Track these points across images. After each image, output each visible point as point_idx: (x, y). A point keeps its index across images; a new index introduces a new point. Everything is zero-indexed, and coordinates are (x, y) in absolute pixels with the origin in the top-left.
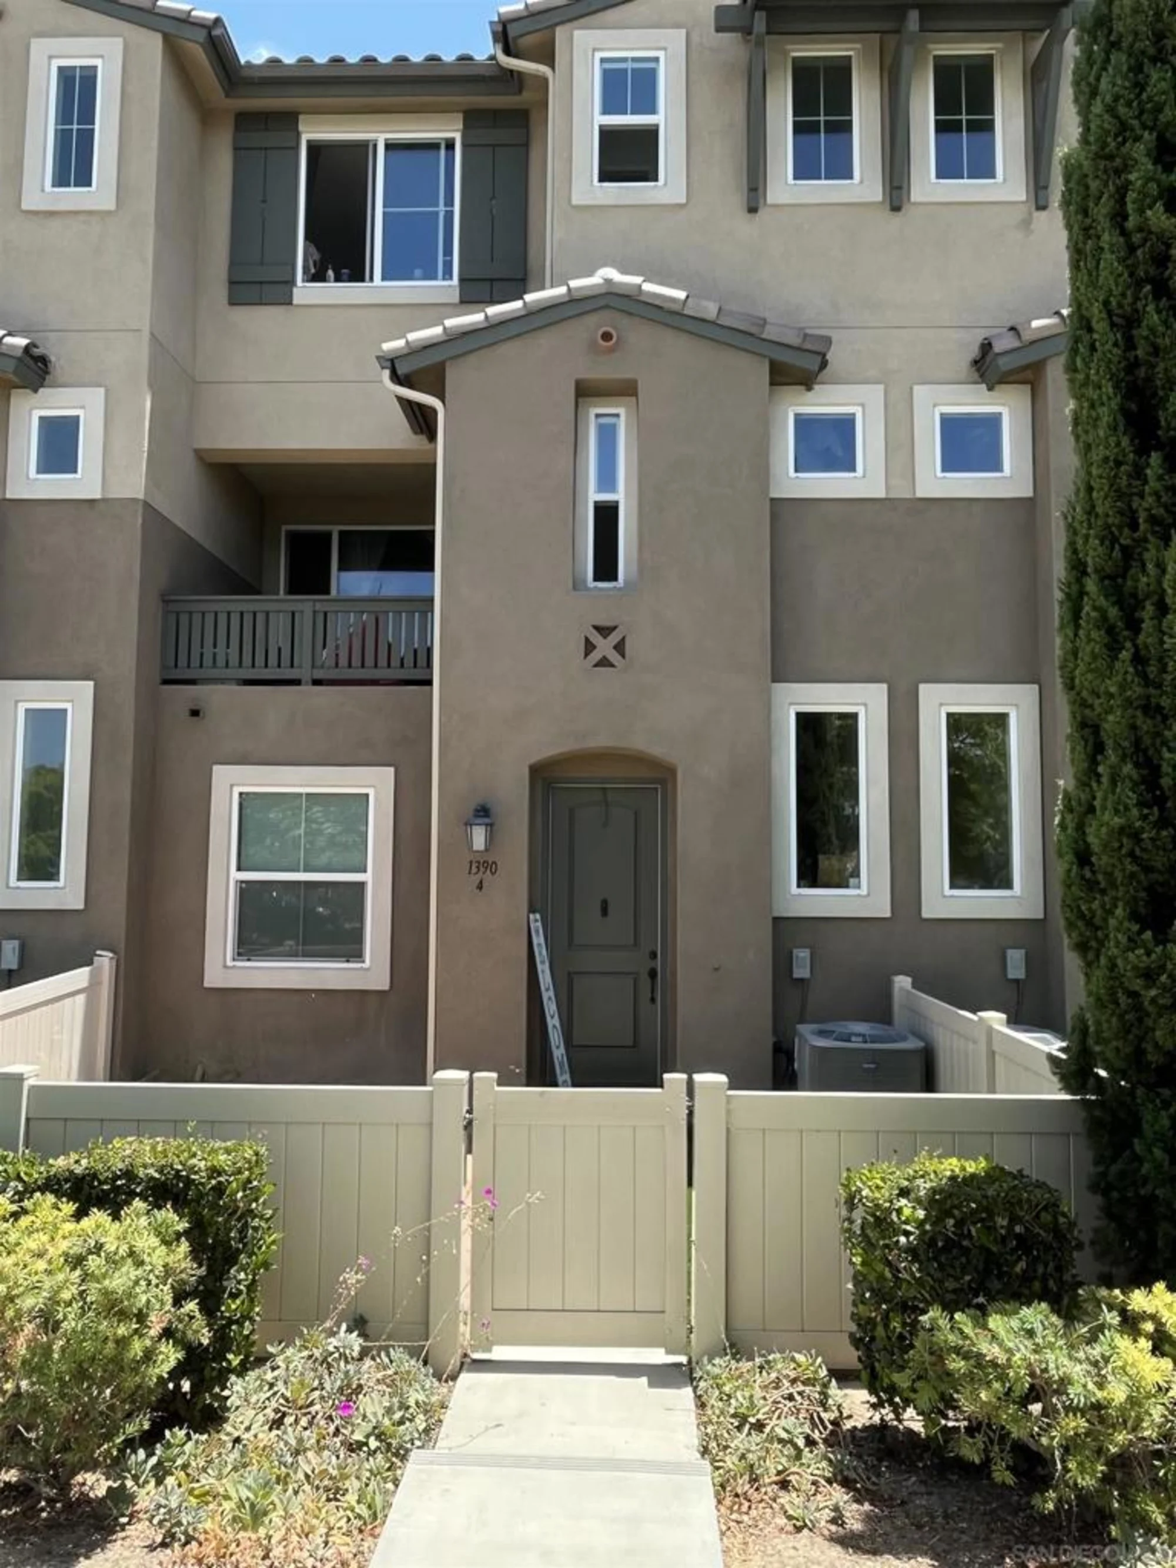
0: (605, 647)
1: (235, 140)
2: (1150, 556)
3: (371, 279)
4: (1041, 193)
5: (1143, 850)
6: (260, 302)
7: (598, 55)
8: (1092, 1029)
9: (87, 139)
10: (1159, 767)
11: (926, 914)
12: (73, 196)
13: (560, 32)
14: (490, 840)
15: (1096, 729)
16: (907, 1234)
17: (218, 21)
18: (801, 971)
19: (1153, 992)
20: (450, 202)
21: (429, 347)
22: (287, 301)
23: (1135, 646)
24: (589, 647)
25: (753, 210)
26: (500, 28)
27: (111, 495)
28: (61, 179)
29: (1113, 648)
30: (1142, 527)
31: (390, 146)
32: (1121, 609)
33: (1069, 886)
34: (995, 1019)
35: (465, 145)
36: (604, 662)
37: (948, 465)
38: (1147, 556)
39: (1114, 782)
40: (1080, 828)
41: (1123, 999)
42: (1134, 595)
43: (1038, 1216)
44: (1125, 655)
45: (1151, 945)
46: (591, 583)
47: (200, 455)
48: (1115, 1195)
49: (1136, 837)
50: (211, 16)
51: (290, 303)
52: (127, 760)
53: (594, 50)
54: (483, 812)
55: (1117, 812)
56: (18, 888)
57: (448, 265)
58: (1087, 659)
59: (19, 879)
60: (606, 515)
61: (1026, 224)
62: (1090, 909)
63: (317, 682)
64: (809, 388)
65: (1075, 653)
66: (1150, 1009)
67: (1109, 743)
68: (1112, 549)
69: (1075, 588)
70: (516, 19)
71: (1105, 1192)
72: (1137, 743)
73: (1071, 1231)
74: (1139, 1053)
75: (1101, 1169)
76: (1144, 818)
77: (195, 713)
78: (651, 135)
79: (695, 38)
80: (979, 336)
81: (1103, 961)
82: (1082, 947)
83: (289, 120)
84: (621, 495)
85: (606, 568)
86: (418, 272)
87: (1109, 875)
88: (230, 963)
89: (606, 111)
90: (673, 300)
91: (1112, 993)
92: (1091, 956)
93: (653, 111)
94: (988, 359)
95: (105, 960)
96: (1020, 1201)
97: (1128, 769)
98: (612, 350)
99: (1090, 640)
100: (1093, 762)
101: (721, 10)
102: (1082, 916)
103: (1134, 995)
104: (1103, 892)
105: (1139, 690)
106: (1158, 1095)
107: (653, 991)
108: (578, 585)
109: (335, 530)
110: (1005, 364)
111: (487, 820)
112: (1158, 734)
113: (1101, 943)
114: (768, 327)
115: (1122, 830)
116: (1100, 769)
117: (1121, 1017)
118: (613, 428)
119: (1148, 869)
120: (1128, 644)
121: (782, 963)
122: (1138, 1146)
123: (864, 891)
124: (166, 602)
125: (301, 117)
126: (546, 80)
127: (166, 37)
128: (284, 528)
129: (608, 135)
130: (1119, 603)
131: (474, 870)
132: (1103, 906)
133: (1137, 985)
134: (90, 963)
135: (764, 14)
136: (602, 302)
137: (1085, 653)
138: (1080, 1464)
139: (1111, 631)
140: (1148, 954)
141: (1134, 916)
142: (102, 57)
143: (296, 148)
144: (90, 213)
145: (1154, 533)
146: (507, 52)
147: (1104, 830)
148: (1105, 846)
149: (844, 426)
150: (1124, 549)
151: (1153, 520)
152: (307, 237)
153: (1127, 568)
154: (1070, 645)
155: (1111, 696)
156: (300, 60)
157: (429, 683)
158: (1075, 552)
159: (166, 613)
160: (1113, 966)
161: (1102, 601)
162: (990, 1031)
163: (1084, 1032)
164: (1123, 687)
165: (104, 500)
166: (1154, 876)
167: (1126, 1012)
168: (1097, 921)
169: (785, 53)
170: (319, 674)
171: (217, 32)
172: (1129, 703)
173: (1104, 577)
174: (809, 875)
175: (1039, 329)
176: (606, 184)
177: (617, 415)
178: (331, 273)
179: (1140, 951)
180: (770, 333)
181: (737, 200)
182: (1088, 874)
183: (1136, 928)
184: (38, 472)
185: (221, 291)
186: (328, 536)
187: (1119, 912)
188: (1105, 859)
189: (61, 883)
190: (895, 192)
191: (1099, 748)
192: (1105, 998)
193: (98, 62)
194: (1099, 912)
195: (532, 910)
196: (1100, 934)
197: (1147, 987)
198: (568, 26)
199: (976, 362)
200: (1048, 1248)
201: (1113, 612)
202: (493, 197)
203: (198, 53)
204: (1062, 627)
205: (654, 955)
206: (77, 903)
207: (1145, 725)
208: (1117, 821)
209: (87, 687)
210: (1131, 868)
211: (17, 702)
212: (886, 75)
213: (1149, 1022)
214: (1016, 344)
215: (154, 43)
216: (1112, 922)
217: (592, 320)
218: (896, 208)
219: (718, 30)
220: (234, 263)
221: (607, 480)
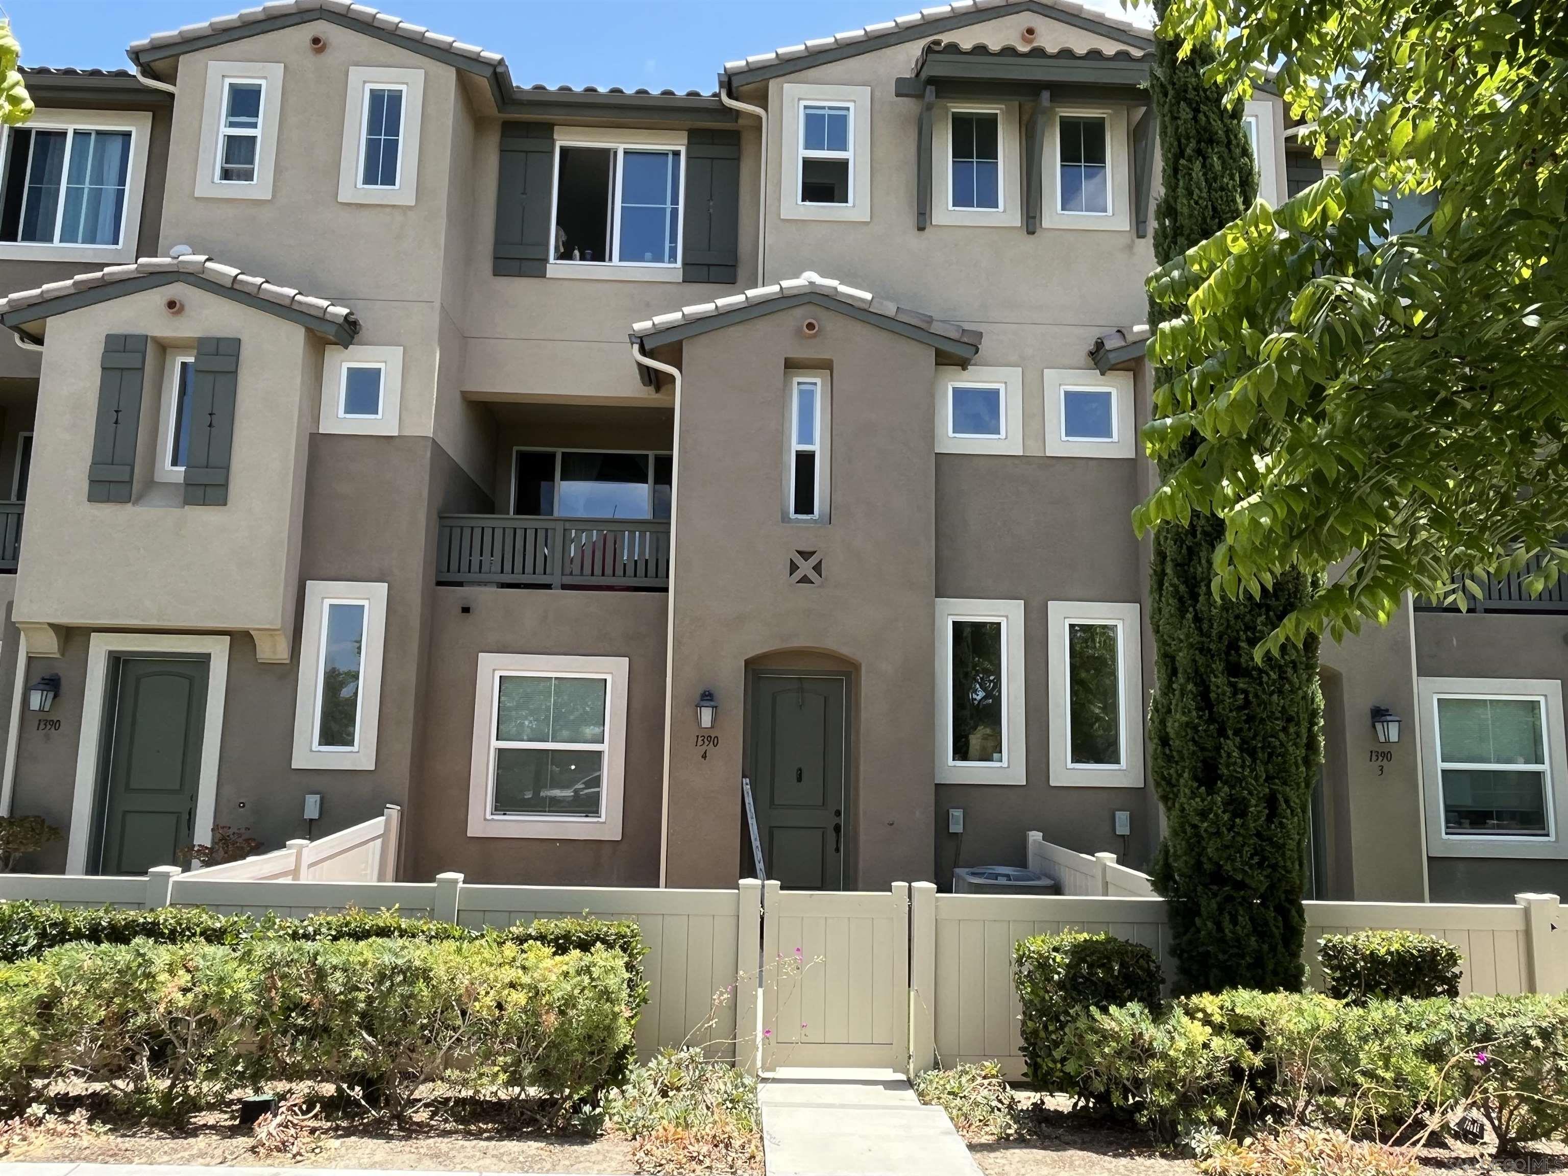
0: (806, 567)
1: (501, 143)
2: (1203, 554)
3: (610, 259)
4: (1141, 226)
5: (1201, 737)
6: (520, 275)
7: (803, 103)
8: (1172, 851)
9: (392, 147)
10: (1209, 686)
11: (1053, 783)
12: (378, 192)
13: (773, 85)
14: (714, 720)
15: (1173, 659)
16: (1059, 973)
17: (501, 62)
18: (956, 827)
19: (1205, 824)
20: (675, 201)
21: (671, 328)
22: (541, 274)
23: (1195, 610)
24: (794, 567)
25: (921, 229)
26: (726, 79)
27: (406, 433)
28: (370, 179)
29: (1182, 611)
30: (1199, 536)
31: (626, 153)
32: (1187, 587)
33: (1156, 759)
34: (1108, 858)
35: (689, 158)
36: (805, 580)
37: (1071, 431)
38: (1202, 554)
39: (1182, 695)
40: (1163, 722)
41: (1189, 829)
42: (1195, 578)
43: (1137, 962)
44: (1189, 616)
45: (1204, 796)
46: (793, 515)
47: (464, 394)
48: (1185, 955)
49: (1195, 728)
50: (497, 57)
51: (543, 275)
52: (414, 646)
53: (799, 99)
54: (707, 697)
55: (1184, 713)
56: (319, 751)
57: (673, 252)
58: (1167, 616)
59: (320, 744)
60: (805, 462)
61: (1130, 247)
62: (1169, 774)
63: (564, 587)
64: (964, 368)
65: (1160, 610)
66: (1205, 835)
67: (1180, 670)
68: (1181, 547)
69: (1159, 569)
70: (739, 73)
71: (1180, 957)
72: (1196, 671)
73: (1157, 971)
74: (1199, 865)
75: (1178, 941)
76: (1200, 717)
77: (466, 610)
78: (843, 166)
79: (878, 94)
80: (1095, 333)
81: (1177, 805)
82: (1165, 798)
83: (546, 130)
84: (818, 447)
85: (804, 503)
86: (648, 255)
87: (1180, 752)
88: (489, 817)
89: (807, 147)
90: (862, 300)
91: (1182, 825)
92: (1170, 804)
93: (844, 148)
94: (1102, 352)
95: (393, 812)
96: (1127, 952)
97: (1190, 687)
98: (814, 336)
99: (1168, 604)
100: (1171, 682)
101: (899, 81)
102: (1164, 778)
103: (1195, 827)
104: (1177, 763)
105: (1198, 638)
106: (1210, 889)
107: (838, 842)
108: (785, 518)
109: (559, 452)
110: (1113, 358)
111: (712, 703)
112: (1208, 666)
113: (1176, 795)
114: (935, 323)
115: (1187, 724)
116: (1175, 686)
117: (1188, 842)
118: (812, 393)
119: (1203, 749)
120: (1191, 609)
121: (942, 820)
122: (1198, 921)
123: (1005, 764)
124: (441, 518)
125: (556, 128)
126: (759, 118)
127: (459, 72)
128: (515, 448)
129: (808, 164)
130: (1185, 583)
131: (700, 742)
132: (1177, 772)
133: (1196, 820)
134: (383, 815)
135: (933, 88)
136: (806, 299)
137: (1166, 611)
138: (1161, 1092)
139: (1181, 600)
140: (1203, 800)
141: (1195, 778)
142: (407, 84)
143: (552, 152)
144: (394, 206)
145: (1206, 541)
146: (730, 95)
147: (1176, 724)
148: (1177, 734)
149: (991, 398)
150: (1189, 549)
151: (1205, 533)
152: (558, 223)
153: (1191, 560)
154: (1156, 605)
155: (1181, 641)
156: (562, 89)
157: (666, 590)
158: (1159, 544)
159: (442, 527)
160: (1183, 810)
161: (1176, 581)
162: (1105, 867)
163: (1167, 852)
164: (1188, 636)
165: (400, 437)
166: (1207, 754)
167: (1190, 838)
168: (1174, 781)
169: (947, 109)
170: (568, 580)
171: (499, 70)
172: (1191, 646)
173: (1177, 565)
174: (961, 751)
175: (1139, 333)
176: (807, 203)
177: (815, 384)
178: (577, 253)
179: (1198, 800)
180: (936, 328)
181: (910, 220)
182: (1168, 752)
183: (1196, 785)
184: (346, 412)
185: (486, 265)
186: (553, 456)
187: (1186, 775)
188: (1177, 742)
189: (355, 748)
190: (1031, 221)
191: (1174, 672)
192: (1178, 829)
193: (403, 88)
194: (1175, 776)
195: (744, 776)
196: (1175, 790)
197: (1203, 822)
198: (779, 79)
199: (1091, 354)
200: (1144, 982)
201: (1182, 588)
202: (711, 199)
203: (484, 83)
204: (1151, 592)
205: (838, 813)
206: (370, 764)
207: (1201, 660)
208: (1184, 719)
209: (382, 589)
210: (1192, 748)
211: (323, 598)
212: (1023, 129)
213: (1204, 843)
214: (1123, 344)
215: (448, 76)
216: (1182, 781)
217: (798, 312)
218: (1031, 232)
219: (897, 95)
220: (499, 242)
221: (806, 435)
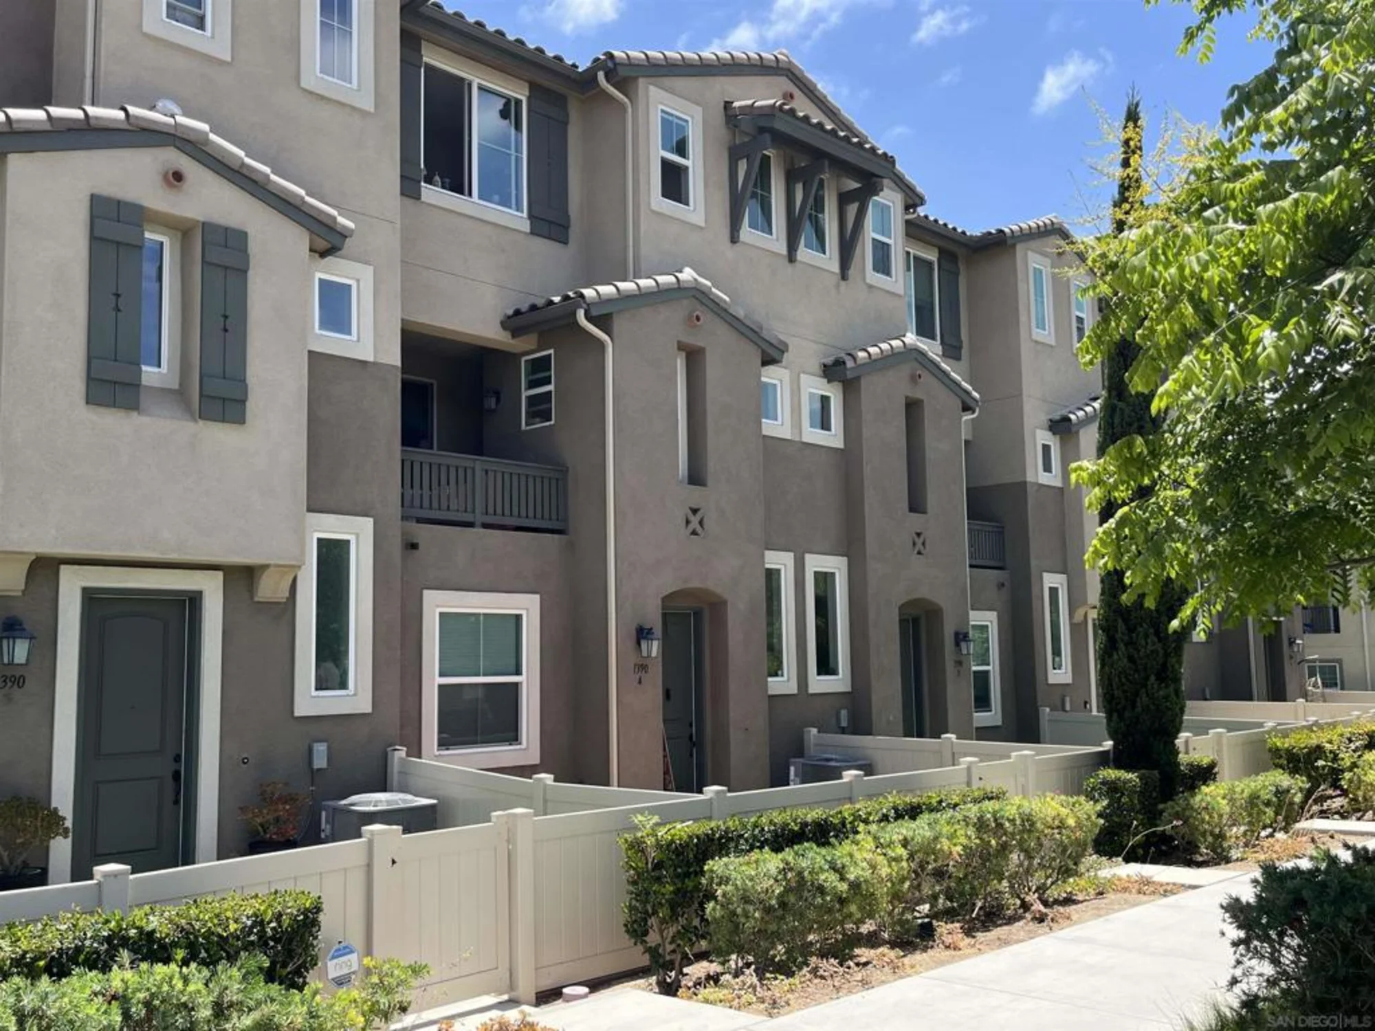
0: (695, 520)
3: (470, 195)
4: (845, 271)
7: (662, 107)
11: (811, 691)
12: (340, 89)
13: (641, 83)
20: (518, 149)
21: (609, 301)
22: (416, 196)
24: (688, 522)
25: (734, 241)
27: (379, 360)
31: (480, 87)
35: (531, 109)
36: (694, 533)
51: (418, 198)
53: (659, 103)
54: (651, 631)
56: (318, 697)
57: (519, 201)
59: (315, 689)
63: (486, 526)
77: (414, 546)
78: (685, 172)
79: (708, 116)
88: (435, 751)
89: (665, 148)
90: (725, 302)
93: (686, 157)
94: (839, 368)
98: (696, 326)
111: (655, 636)
123: (786, 678)
125: (423, 43)
126: (625, 108)
129: (667, 165)
131: (636, 670)
136: (693, 294)
143: (420, 68)
144: (354, 108)
165: (375, 364)
170: (485, 520)
176: (665, 199)
178: (437, 179)
181: (726, 233)
184: (321, 328)
189: (349, 692)
190: (793, 252)
198: (648, 80)
199: (822, 366)
206: (367, 708)
209: (368, 523)
211: (313, 531)
214: (854, 365)
217: (685, 303)
218: (792, 262)
